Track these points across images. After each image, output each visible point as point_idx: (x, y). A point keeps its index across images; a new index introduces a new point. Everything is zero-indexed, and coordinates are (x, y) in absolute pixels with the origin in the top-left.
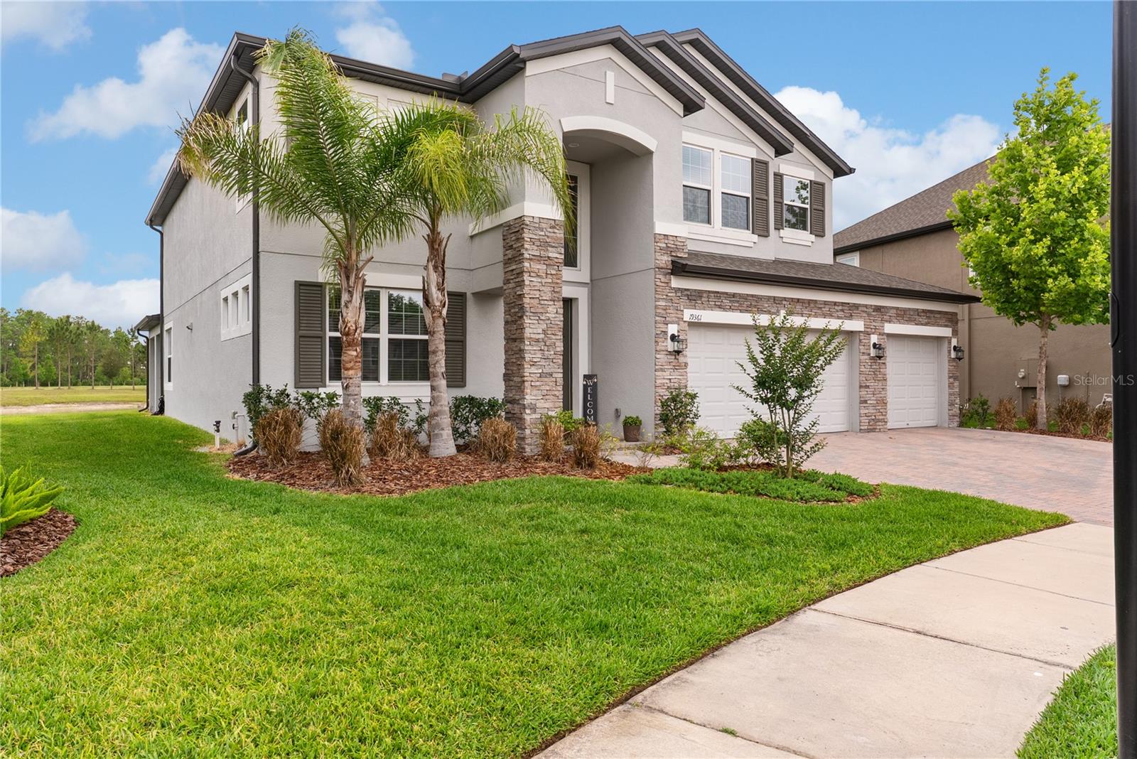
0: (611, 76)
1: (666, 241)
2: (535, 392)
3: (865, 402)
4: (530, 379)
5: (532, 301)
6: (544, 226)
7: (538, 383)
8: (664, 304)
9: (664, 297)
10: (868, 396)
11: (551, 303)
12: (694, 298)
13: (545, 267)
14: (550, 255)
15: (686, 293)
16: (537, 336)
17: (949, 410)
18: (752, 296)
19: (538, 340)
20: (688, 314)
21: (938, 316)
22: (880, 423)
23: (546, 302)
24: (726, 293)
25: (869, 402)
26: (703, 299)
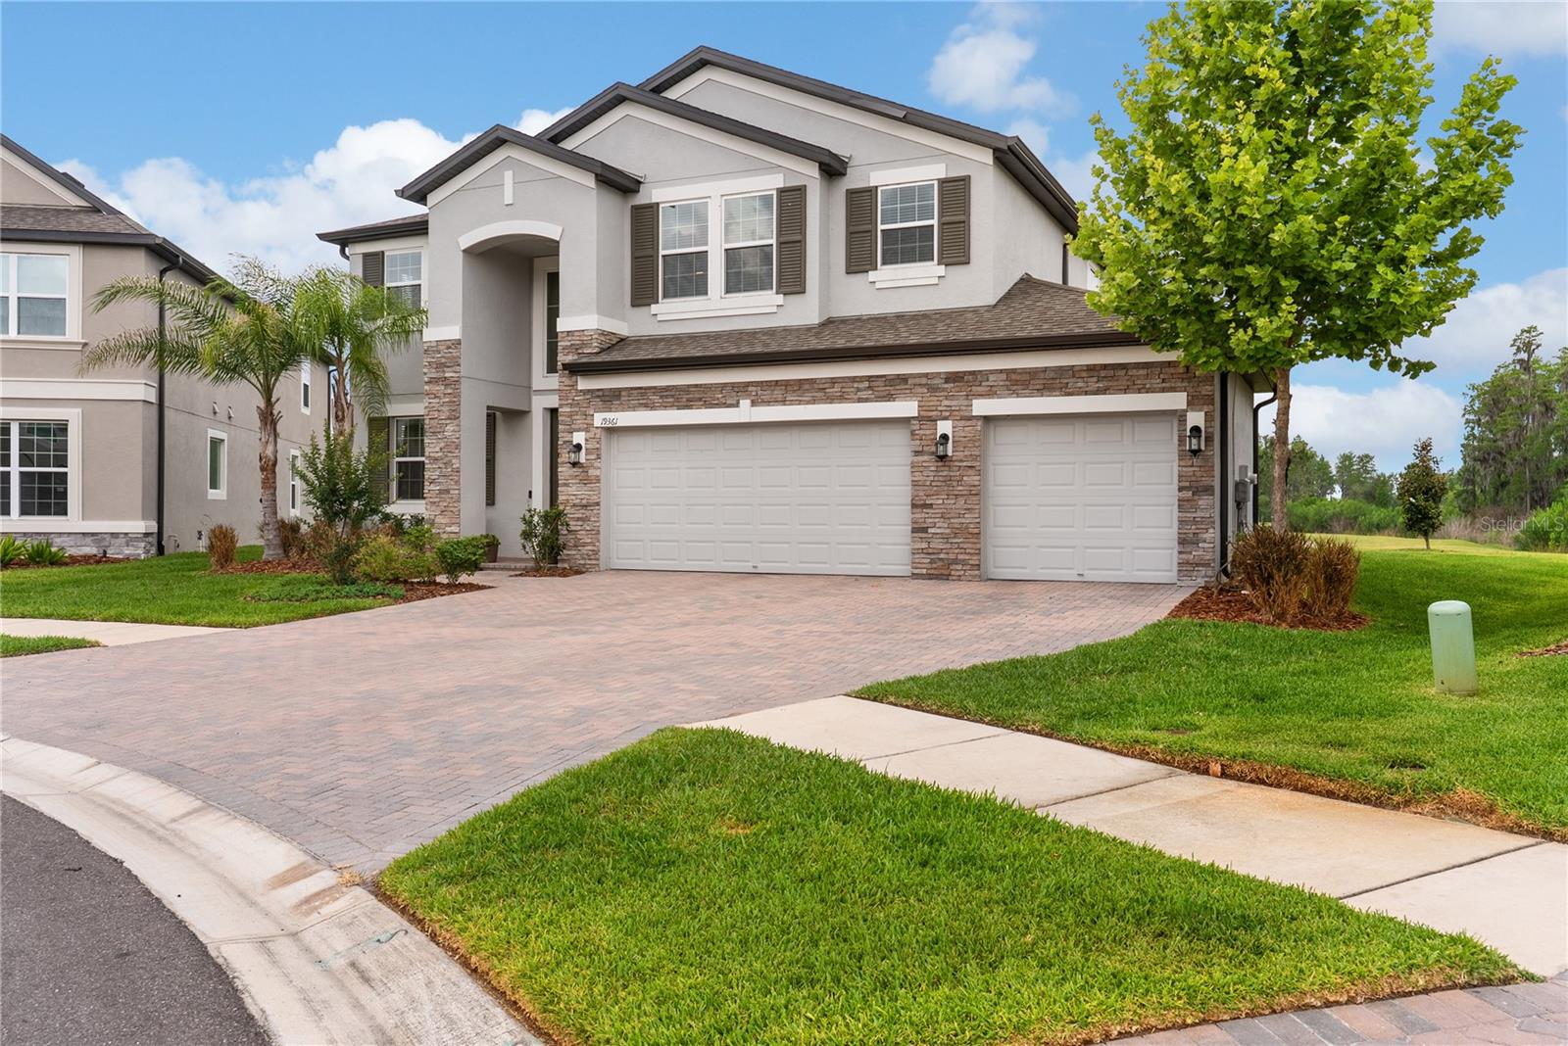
0: (508, 175)
1: (570, 338)
2: (433, 508)
3: (924, 530)
4: (428, 495)
5: (433, 421)
6: (441, 348)
7: (436, 500)
8: (569, 410)
9: (570, 401)
10: (931, 520)
11: (448, 422)
12: (610, 399)
13: (443, 387)
14: (447, 375)
15: (597, 393)
16: (437, 455)
17: (1180, 553)
18: (696, 386)
19: (436, 459)
20: (599, 419)
21: (1142, 372)
22: (959, 567)
23: (443, 421)
24: (655, 388)
25: (930, 530)
26: (623, 399)
